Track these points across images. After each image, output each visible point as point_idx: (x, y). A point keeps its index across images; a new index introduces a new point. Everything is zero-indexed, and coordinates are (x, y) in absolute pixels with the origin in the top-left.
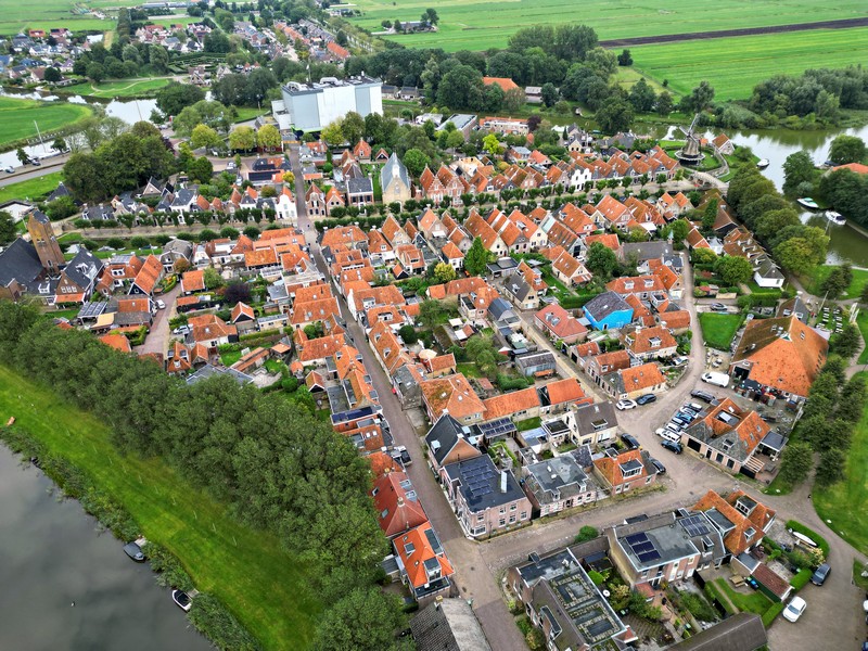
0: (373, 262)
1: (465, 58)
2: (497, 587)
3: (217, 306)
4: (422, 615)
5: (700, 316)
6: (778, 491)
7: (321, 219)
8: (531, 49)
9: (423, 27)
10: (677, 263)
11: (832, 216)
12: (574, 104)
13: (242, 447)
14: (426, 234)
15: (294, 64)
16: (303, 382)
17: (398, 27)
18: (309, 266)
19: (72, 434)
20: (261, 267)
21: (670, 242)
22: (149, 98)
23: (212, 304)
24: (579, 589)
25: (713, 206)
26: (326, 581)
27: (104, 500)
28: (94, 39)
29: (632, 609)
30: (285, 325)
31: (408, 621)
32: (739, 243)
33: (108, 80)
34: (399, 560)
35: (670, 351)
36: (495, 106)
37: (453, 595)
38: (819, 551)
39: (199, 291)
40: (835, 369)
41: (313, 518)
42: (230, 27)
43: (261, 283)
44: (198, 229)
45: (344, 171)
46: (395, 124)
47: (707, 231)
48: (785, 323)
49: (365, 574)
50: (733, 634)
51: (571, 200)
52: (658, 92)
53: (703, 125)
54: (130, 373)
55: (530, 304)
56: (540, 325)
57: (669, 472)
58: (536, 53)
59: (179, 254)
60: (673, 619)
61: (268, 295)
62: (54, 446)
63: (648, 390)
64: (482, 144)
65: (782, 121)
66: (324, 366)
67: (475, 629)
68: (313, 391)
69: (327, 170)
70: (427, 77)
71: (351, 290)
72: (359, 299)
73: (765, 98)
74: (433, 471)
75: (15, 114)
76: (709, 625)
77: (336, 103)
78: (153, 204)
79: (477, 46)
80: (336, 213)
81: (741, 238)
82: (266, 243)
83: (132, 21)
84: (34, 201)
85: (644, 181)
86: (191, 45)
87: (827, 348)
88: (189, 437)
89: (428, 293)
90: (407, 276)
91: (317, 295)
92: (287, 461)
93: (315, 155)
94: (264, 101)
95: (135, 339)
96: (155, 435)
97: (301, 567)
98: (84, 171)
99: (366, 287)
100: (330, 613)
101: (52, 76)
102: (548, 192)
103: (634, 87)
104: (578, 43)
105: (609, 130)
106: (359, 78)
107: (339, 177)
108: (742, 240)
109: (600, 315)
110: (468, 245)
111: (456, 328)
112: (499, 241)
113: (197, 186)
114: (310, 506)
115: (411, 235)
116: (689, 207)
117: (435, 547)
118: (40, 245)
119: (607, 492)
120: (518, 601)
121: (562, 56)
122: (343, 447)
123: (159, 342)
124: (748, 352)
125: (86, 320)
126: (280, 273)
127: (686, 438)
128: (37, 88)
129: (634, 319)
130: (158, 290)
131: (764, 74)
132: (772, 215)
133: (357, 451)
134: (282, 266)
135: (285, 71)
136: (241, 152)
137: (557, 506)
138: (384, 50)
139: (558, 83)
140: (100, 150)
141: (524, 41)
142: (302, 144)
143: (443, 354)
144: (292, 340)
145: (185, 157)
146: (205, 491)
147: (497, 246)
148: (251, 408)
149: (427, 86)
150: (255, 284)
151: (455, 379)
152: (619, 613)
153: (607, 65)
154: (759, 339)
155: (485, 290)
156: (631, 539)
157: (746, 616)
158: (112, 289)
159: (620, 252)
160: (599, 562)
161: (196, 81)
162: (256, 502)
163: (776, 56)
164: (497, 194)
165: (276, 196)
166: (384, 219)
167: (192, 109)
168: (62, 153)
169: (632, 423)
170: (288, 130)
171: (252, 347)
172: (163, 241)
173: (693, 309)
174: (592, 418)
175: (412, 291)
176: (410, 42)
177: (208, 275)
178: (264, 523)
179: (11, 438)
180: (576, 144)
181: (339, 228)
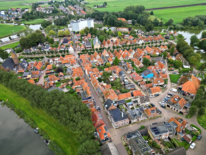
0: (92, 63)
1: (113, 13)
2: (121, 140)
3: (55, 73)
4: (103, 146)
5: (170, 75)
6: (189, 117)
7: (79, 52)
8: (129, 11)
9: (103, 6)
10: (164, 62)
11: (202, 51)
12: (139, 24)
13: (61, 106)
14: (104, 56)
15: (73, 16)
16: (75, 91)
17: (98, 6)
18: (76, 63)
19: (21, 103)
20: (65, 64)
21: (163, 57)
22: (39, 24)
23: (54, 73)
24: (141, 141)
25: (173, 48)
26: (80, 138)
27: (29, 119)
28: (26, 10)
29: (153, 145)
30: (71, 77)
31: (100, 148)
32: (179, 57)
33: (30, 20)
34: (98, 133)
35: (163, 83)
36: (120, 25)
37: (111, 142)
38: (199, 132)
39: (51, 70)
40: (202, 88)
41: (77, 123)
42: (58, 7)
43: (65, 68)
44: (51, 55)
45: (85, 41)
46: (97, 29)
47: (172, 55)
48: (190, 77)
49: (89, 137)
50: (178, 152)
51: (139, 47)
52: (160, 21)
53: (171, 29)
54: (35, 89)
55: (129, 72)
56: (131, 77)
57: (162, 112)
58: (130, 12)
59: (46, 61)
60: (163, 148)
61: (67, 70)
62: (17, 106)
63: (157, 93)
64: (117, 34)
65: (190, 28)
66: (80, 87)
67: (116, 150)
68: (77, 93)
69: (81, 40)
70: (104, 18)
71: (86, 69)
72: (88, 71)
73: (186, 22)
74: (106, 112)
75: (8, 28)
76: (172, 149)
77: (83, 25)
78: (40, 49)
79: (116, 11)
80: (83, 51)
81: (180, 56)
82: (67, 58)
83: (35, 6)
84: (13, 48)
85: (156, 42)
86: (49, 11)
87: (201, 83)
88: (48, 104)
89: (104, 70)
90: (100, 66)
91: (78, 70)
92: (71, 110)
93: (78, 37)
94: (66, 24)
95: (36, 81)
96: (41, 103)
97: (75, 135)
98: (24, 42)
99: (90, 68)
100: (81, 146)
101: (17, 19)
102: (133, 45)
103: (154, 20)
104: (140, 10)
105: (148, 31)
106: (88, 19)
107: (83, 42)
108: (180, 57)
109: (146, 75)
110: (114, 58)
111: (111, 78)
112: (121, 57)
113: (50, 45)
114: (77, 120)
115: (100, 56)
116: (167, 49)
117: (106, 130)
118: (14, 59)
119: (147, 117)
120: (126, 143)
121: (137, 13)
122: (84, 106)
123: (42, 81)
124: (182, 84)
125: (25, 76)
126: (70, 65)
127: (166, 104)
128: (13, 22)
129: (154, 76)
130: (41, 69)
131: (186, 17)
132: (187, 51)
133: (88, 107)
134: (70, 63)
135: (71, 17)
136: (61, 37)
137: (135, 121)
138: (94, 12)
139: (136, 19)
140: (28, 36)
141: (127, 9)
142: (75, 35)
143: (108, 84)
144: (73, 81)
145: (48, 38)
146: (52, 117)
147: (121, 59)
148: (63, 97)
149: (104, 20)
150: (64, 68)
151: (111, 90)
152: (150, 146)
153: (147, 15)
154: (185, 80)
155: (118, 69)
156: (153, 129)
157: (181, 147)
158: (31, 69)
159: (150, 60)
160: (145, 134)
161: (50, 20)
162: (64, 119)
163: (188, 12)
164: (121, 46)
165: (69, 47)
166: (94, 52)
167: (49, 26)
168: (19, 37)
169: (153, 101)
170: (72, 31)
171: (63, 83)
172: (42, 58)
173: (168, 73)
174: (144, 100)
175: (101, 69)
176: (100, 10)
177: (53, 66)
178: (66, 124)
179: (7, 104)
180: (140, 34)
181: (84, 54)
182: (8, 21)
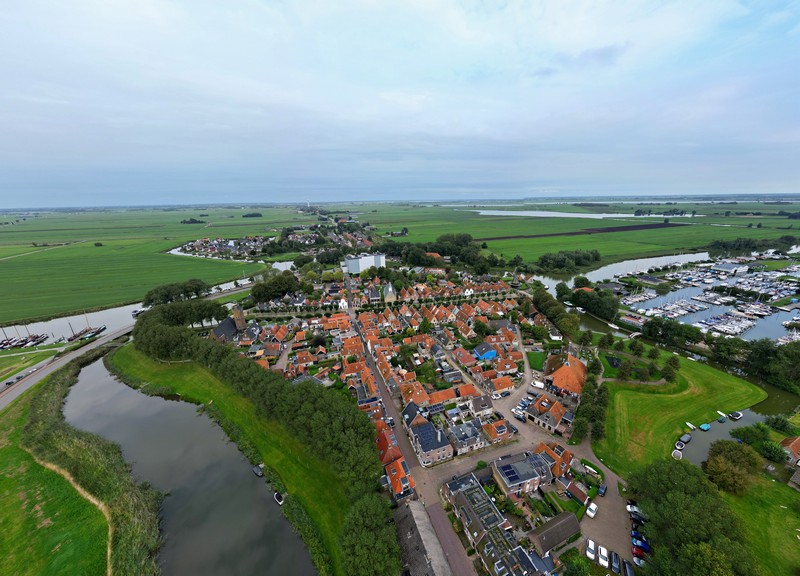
0: (380, 327)
1: (419, 245)
2: (437, 495)
3: (310, 347)
4: (399, 510)
5: (527, 353)
6: (574, 443)
7: (358, 309)
9: (402, 234)
10: (514, 329)
11: (579, 309)
13: (315, 416)
14: (403, 315)
17: (392, 234)
18: (351, 329)
20: (331, 329)
21: (510, 320)
23: (308, 346)
24: (479, 497)
25: (528, 304)
26: (352, 489)
27: (247, 443)
28: (271, 239)
29: (507, 509)
30: (339, 356)
31: (392, 514)
33: (275, 254)
34: (388, 478)
35: (515, 370)
36: (431, 264)
37: (415, 499)
38: (599, 476)
39: (302, 340)
40: (592, 380)
41: (347, 454)
42: (326, 234)
43: (330, 337)
45: (369, 289)
46: (390, 270)
47: (526, 315)
48: (566, 357)
49: (372, 486)
50: (562, 525)
51: (465, 301)
52: (499, 258)
53: (519, 271)
55: (450, 347)
56: (454, 358)
57: (520, 432)
59: (296, 324)
60: (530, 515)
61: (333, 342)
63: (506, 389)
64: (426, 278)
66: (356, 376)
67: (427, 519)
69: (361, 288)
71: (369, 340)
72: (373, 344)
74: (405, 431)
76: (549, 519)
77: (366, 262)
78: (287, 303)
79: (424, 241)
80: (364, 306)
82: (334, 320)
83: (288, 232)
84: (238, 301)
85: (496, 294)
86: (310, 241)
87: (588, 370)
89: (403, 341)
90: (394, 334)
91: (354, 342)
93: (357, 283)
94: (337, 262)
95: (271, 362)
96: (276, 409)
97: (340, 481)
98: (260, 290)
99: (376, 339)
100: (353, 508)
101: (253, 253)
102: (455, 298)
104: (465, 240)
105: (479, 273)
106: (376, 253)
107: (366, 291)
108: (542, 319)
109: (482, 353)
110: (421, 320)
111: (416, 358)
112: (435, 319)
113: (307, 295)
114: (346, 447)
115: (396, 316)
116: (517, 305)
117: (406, 471)
119: (490, 442)
120: (448, 503)
121: (458, 245)
123: (283, 364)
124: (551, 372)
125: (251, 353)
126: (339, 332)
127: (527, 414)
129: (497, 355)
130: (285, 340)
131: (543, 252)
132: (553, 308)
133: (369, 419)
134: (340, 329)
135: (347, 250)
136: (326, 282)
137: (465, 449)
138: (386, 242)
139: (457, 255)
141: (442, 239)
142: (352, 278)
143: (410, 371)
144: (342, 364)
146: (296, 440)
147: (434, 321)
149: (404, 256)
150: (327, 337)
152: (500, 511)
153: (477, 248)
154: (556, 365)
155: (429, 340)
156: (504, 468)
157: (568, 514)
158: (265, 339)
159: (488, 324)
160: (489, 481)
161: (310, 254)
162: (320, 445)
163: (546, 245)
164: (433, 299)
165: (338, 299)
166: (385, 309)
169: (500, 406)
170: (346, 273)
172: (290, 318)
173: (524, 350)
174: (481, 404)
175: (396, 340)
176: (397, 240)
177: (307, 333)
178: (323, 456)
179: (209, 411)
180: (466, 279)
181: (365, 312)
182: (237, 257)
